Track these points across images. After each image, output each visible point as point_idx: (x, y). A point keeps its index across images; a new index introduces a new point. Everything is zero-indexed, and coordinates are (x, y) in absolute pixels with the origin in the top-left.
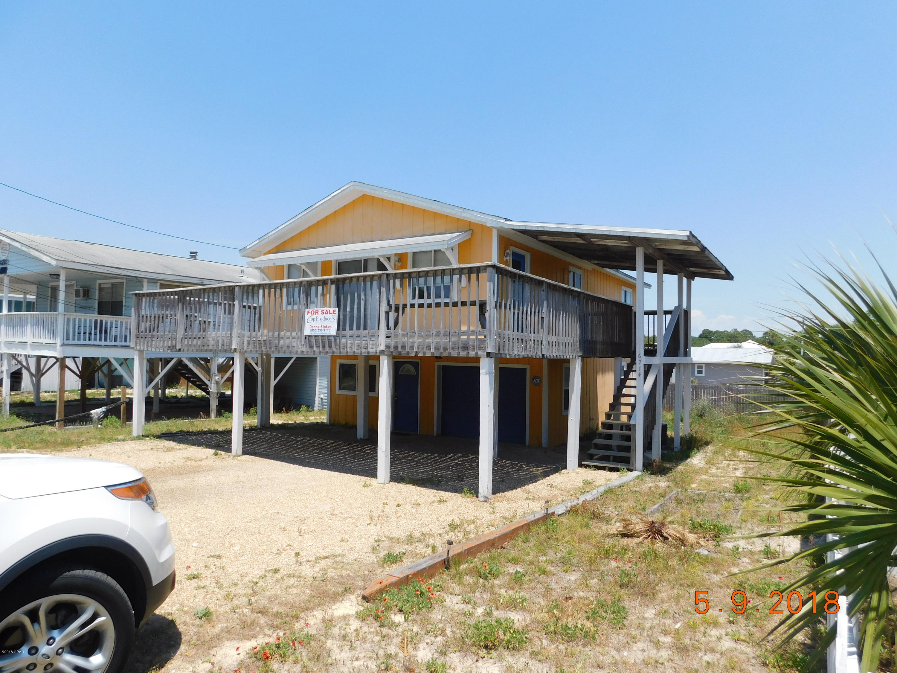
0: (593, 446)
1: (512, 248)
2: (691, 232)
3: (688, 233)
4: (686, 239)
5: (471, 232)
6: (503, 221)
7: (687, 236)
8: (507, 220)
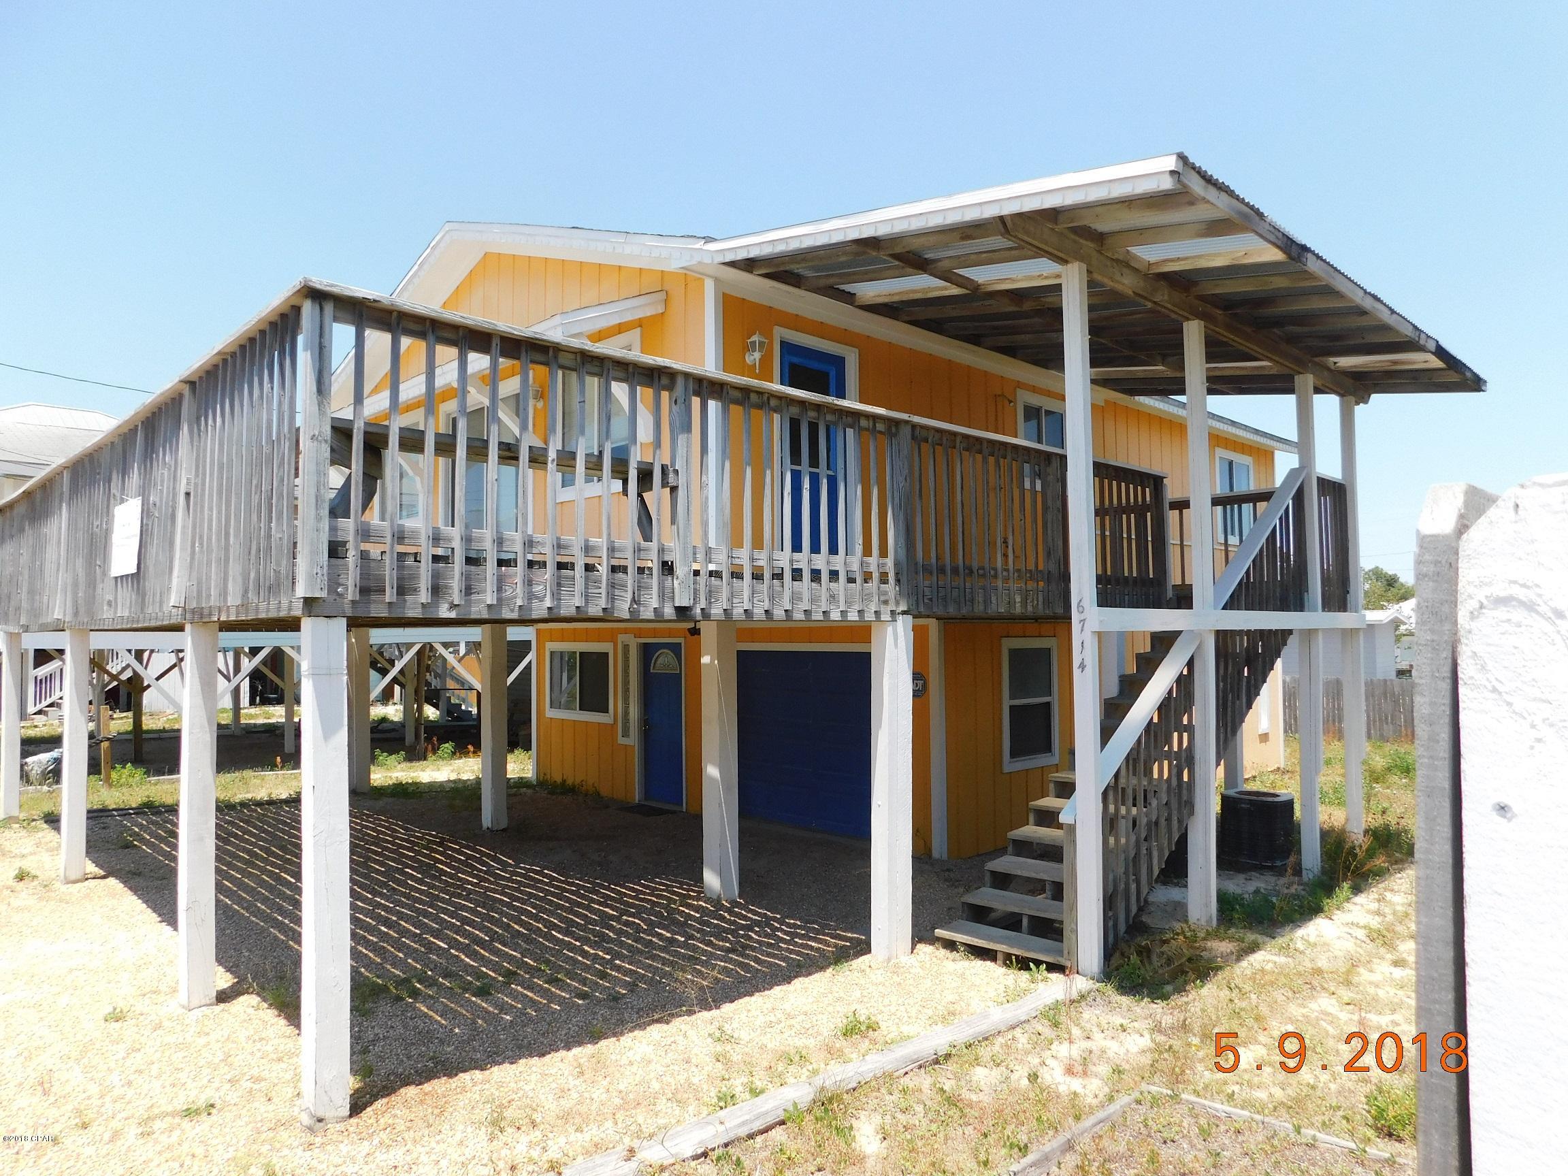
0: (988, 878)
1: (780, 333)
2: (1182, 158)
3: (1171, 163)
4: (1167, 184)
5: (662, 296)
6: (700, 244)
7: (1172, 172)
8: (709, 239)
